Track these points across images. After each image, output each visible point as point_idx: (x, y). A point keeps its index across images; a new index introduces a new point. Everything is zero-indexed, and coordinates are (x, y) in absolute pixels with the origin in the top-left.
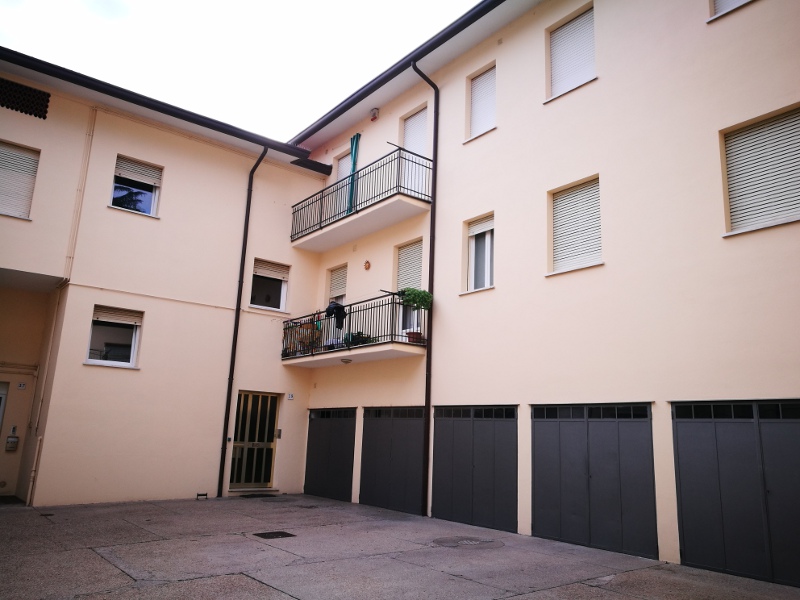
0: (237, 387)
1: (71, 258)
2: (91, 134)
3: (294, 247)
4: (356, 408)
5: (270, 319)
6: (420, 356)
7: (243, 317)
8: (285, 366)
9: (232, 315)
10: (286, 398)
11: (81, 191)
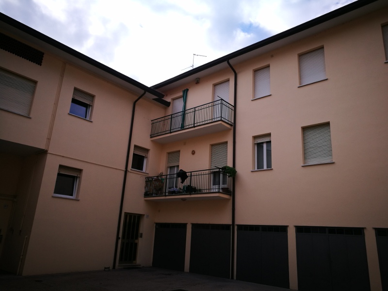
0: (124, 211)
1: (49, 139)
2: (62, 76)
3: (152, 141)
4: (186, 224)
5: (140, 176)
6: (228, 200)
7: (129, 175)
8: (145, 200)
9: (123, 173)
10: (145, 216)
11: (56, 104)
